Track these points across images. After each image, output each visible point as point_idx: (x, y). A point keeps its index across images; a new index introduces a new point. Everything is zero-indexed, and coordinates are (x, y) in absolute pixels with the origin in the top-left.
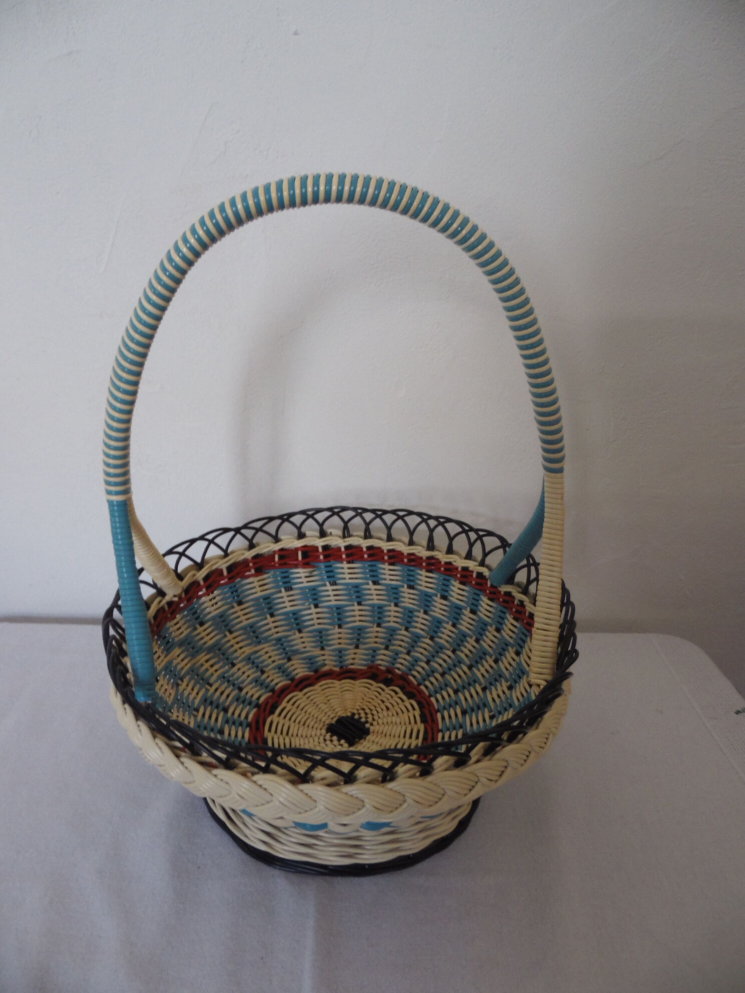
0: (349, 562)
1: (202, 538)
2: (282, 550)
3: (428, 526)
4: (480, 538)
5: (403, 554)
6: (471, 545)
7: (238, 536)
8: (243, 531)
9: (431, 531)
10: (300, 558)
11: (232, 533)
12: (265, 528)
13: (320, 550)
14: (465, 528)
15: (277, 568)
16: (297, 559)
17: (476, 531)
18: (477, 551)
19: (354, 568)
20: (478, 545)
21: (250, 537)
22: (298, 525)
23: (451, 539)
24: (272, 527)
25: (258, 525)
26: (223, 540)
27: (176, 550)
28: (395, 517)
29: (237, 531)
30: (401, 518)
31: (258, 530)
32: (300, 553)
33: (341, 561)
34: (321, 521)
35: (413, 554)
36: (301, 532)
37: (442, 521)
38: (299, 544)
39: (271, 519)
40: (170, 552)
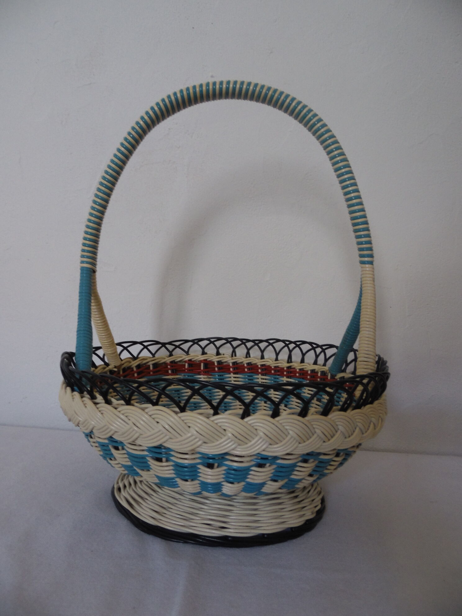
0: (234, 373)
1: (141, 343)
2: (190, 360)
3: (289, 348)
4: (323, 351)
5: (271, 367)
6: (317, 356)
7: (163, 348)
8: (167, 346)
9: (290, 351)
10: (202, 368)
11: (160, 345)
12: (181, 346)
13: (216, 364)
14: (314, 346)
15: (186, 373)
16: (200, 369)
17: (321, 347)
18: (321, 359)
19: (238, 378)
20: (322, 355)
21: (171, 350)
22: (203, 347)
23: (304, 355)
24: (186, 346)
25: (177, 344)
26: (153, 348)
27: (123, 345)
28: (267, 344)
29: (164, 345)
30: (271, 344)
31: (177, 347)
32: (202, 364)
33: (229, 373)
34: (218, 346)
35: (278, 367)
36: (204, 351)
37: (298, 344)
38: (202, 358)
39: (186, 341)
40: (119, 344)
